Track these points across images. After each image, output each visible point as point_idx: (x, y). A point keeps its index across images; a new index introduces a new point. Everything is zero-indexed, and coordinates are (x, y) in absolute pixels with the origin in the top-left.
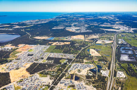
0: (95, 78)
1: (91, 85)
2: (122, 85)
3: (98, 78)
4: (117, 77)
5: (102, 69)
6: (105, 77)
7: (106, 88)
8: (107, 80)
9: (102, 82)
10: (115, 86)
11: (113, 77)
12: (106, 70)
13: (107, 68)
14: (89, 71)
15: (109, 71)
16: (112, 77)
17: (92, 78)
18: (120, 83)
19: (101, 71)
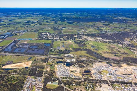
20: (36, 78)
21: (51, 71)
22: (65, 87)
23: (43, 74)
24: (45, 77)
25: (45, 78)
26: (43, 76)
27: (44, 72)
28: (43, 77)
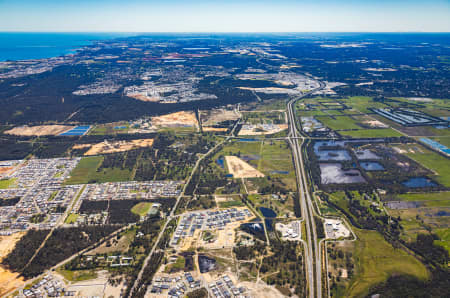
0: (266, 253)
1: (259, 279)
3: (272, 251)
5: (278, 220)
6: (295, 244)
7: (305, 280)
8: (303, 253)
9: (289, 263)
10: (329, 268)
12: (291, 220)
13: (292, 213)
14: (241, 233)
15: (299, 222)
16: (312, 239)
17: (257, 253)
19: (278, 226)
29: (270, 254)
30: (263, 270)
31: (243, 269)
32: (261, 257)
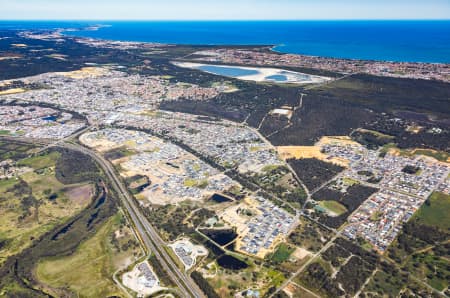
0: (189, 221)
1: (177, 205)
2: (117, 247)
4: (146, 262)
5: (210, 257)
6: (172, 239)
7: (146, 217)
8: (159, 234)
9: (165, 222)
11: (157, 253)
12: (197, 264)
14: (226, 227)
15: (188, 267)
16: (160, 252)
18: (125, 248)
19: (204, 250)
20: (360, 240)
21: (299, 244)
22: (309, 195)
23: (330, 244)
24: (331, 231)
25: (334, 230)
26: (333, 239)
27: (324, 249)
28: (339, 234)
29: (185, 222)
30: (178, 210)
31: (194, 205)
32: (189, 217)
